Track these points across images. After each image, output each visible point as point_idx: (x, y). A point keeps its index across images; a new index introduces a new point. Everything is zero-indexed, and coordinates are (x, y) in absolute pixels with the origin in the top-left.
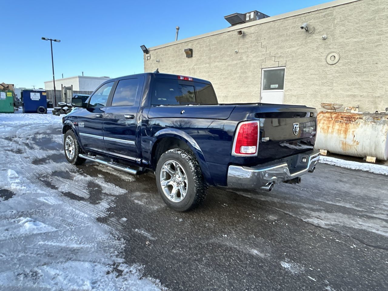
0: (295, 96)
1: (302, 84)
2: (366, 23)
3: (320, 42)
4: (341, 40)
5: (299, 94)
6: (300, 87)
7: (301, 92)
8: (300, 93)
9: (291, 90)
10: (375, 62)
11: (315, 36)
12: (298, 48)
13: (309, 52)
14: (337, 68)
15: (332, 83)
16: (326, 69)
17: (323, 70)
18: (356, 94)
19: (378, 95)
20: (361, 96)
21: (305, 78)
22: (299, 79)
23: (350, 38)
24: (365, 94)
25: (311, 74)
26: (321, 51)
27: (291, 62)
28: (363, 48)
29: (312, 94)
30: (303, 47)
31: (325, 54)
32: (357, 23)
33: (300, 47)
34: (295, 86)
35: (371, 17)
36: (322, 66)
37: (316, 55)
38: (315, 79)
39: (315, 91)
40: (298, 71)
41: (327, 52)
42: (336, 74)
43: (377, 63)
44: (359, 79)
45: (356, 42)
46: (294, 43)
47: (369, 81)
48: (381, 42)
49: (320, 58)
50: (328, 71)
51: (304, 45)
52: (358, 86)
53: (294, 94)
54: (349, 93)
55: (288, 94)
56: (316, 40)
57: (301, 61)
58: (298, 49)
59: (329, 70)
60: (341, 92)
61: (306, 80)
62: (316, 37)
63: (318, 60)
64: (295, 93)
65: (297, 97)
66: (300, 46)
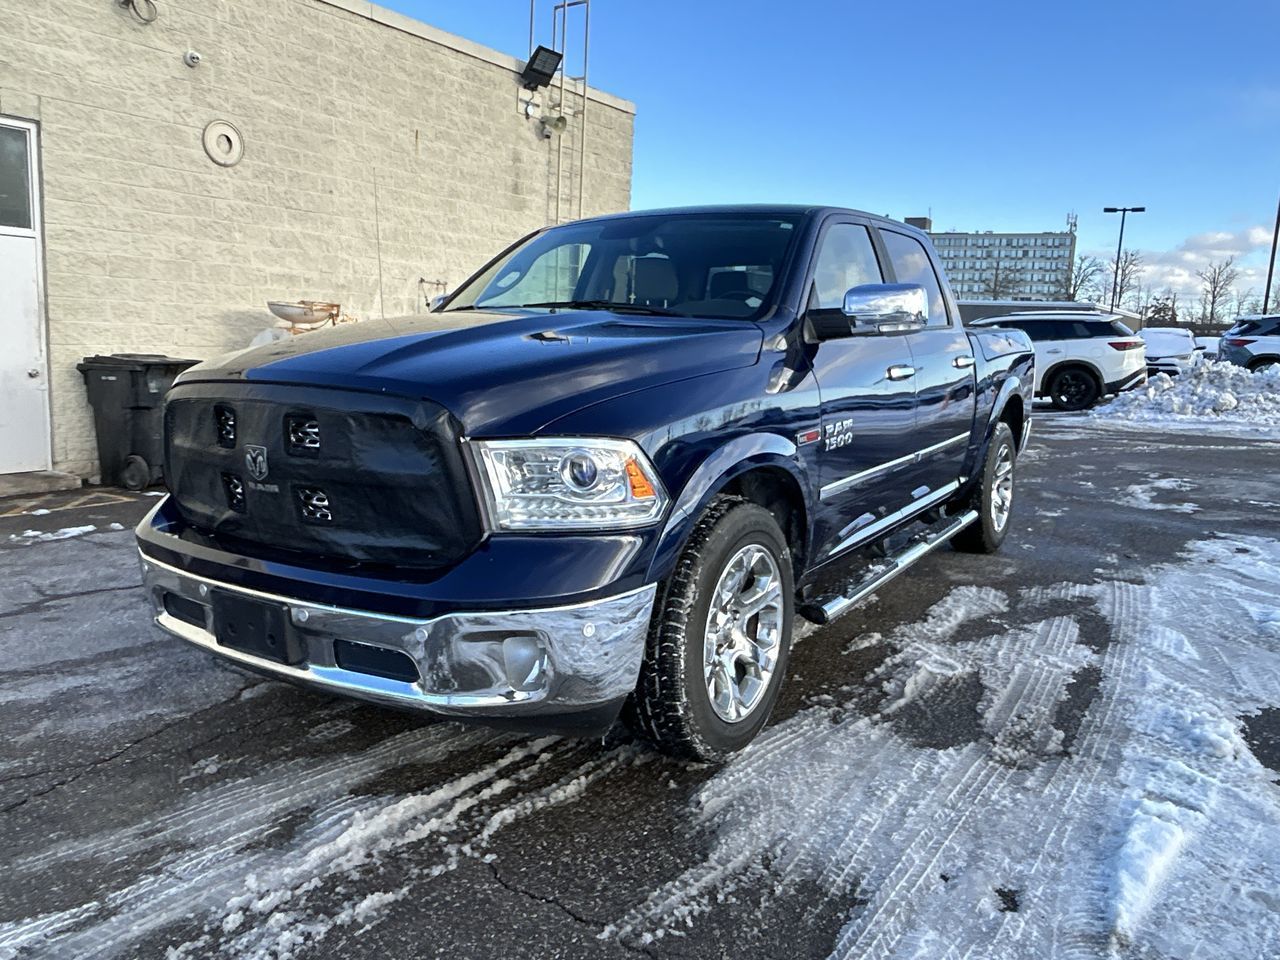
0: (102, 265)
1: (127, 216)
2: (296, 65)
3: (178, 70)
4: (242, 91)
5: (115, 257)
6: (116, 229)
7: (125, 251)
8: (118, 253)
9: (77, 236)
10: (327, 188)
11: (155, 38)
12: (90, 58)
13: (137, 92)
14: (239, 182)
15: (229, 231)
16: (207, 177)
17: (197, 179)
18: (294, 273)
19: (342, 281)
20: (307, 280)
21: (133, 192)
22: (107, 191)
23: (264, 93)
24: (315, 275)
25: (157, 185)
26: (185, 106)
27: (64, 109)
28: (297, 137)
29: (167, 262)
30: (112, 62)
31: (196, 121)
32: (276, 54)
33: (97, 57)
34: (96, 223)
35: (309, 53)
36: (193, 162)
37: (166, 114)
38: (173, 208)
39: (179, 252)
40: (99, 157)
41: (204, 113)
42: (238, 202)
43: (331, 192)
44: (297, 229)
45: (279, 111)
46: (69, 29)
47: (319, 239)
48: (332, 134)
49: (180, 130)
50: (212, 183)
51: (115, 57)
52: (297, 250)
53: (94, 255)
54: (277, 269)
55: (66, 249)
56: (161, 54)
57: (109, 119)
58: (90, 63)
59: (216, 181)
60: (255, 264)
61: (137, 204)
62: (160, 44)
63: (174, 134)
64: (98, 250)
65: (108, 267)
66: (99, 52)
